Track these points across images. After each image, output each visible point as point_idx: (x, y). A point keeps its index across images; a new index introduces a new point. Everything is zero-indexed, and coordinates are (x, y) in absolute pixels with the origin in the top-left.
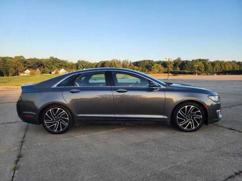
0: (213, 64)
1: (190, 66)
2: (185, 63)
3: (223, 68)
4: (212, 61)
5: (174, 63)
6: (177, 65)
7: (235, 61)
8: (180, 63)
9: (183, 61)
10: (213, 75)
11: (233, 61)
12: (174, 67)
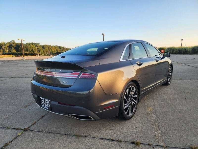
0: (43, 47)
1: (25, 48)
2: (20, 45)
3: (51, 51)
4: (42, 45)
5: (9, 45)
6: (13, 47)
7: (57, 46)
8: (14, 45)
9: (18, 44)
10: (50, 56)
11: (56, 46)
12: (9, 49)
